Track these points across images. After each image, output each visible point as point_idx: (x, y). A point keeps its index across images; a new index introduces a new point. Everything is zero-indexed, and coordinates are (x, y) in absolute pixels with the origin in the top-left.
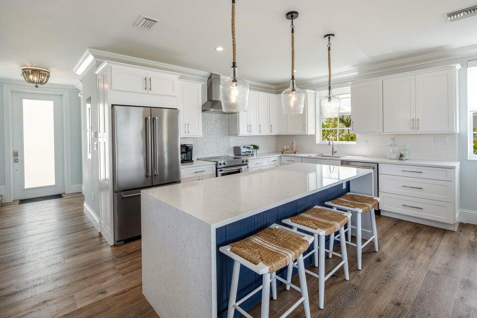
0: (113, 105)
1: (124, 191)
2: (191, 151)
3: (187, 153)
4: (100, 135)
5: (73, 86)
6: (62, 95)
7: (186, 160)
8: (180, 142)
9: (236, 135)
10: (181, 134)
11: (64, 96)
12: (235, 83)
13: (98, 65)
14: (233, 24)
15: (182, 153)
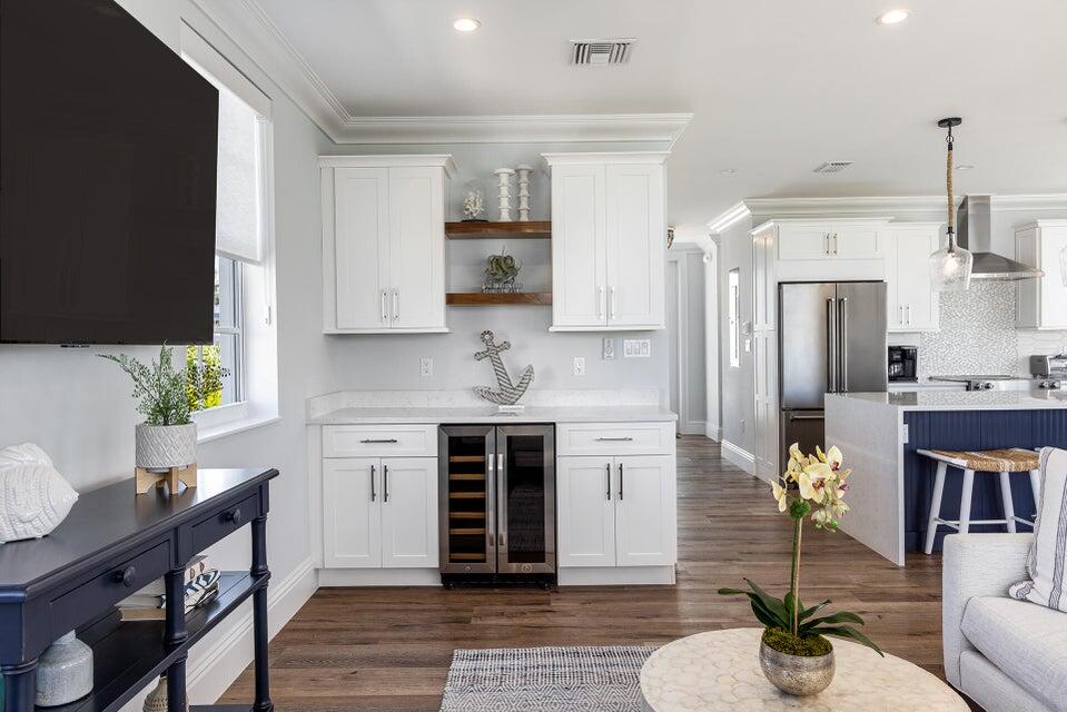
0: (780, 284)
1: (794, 410)
2: (913, 359)
3: (903, 362)
4: (756, 327)
5: (694, 243)
6: (676, 262)
7: (903, 376)
8: (890, 341)
9: (1033, 328)
10: (892, 325)
11: (679, 264)
12: (950, 255)
13: (756, 224)
14: (949, 178)
15: (891, 362)
